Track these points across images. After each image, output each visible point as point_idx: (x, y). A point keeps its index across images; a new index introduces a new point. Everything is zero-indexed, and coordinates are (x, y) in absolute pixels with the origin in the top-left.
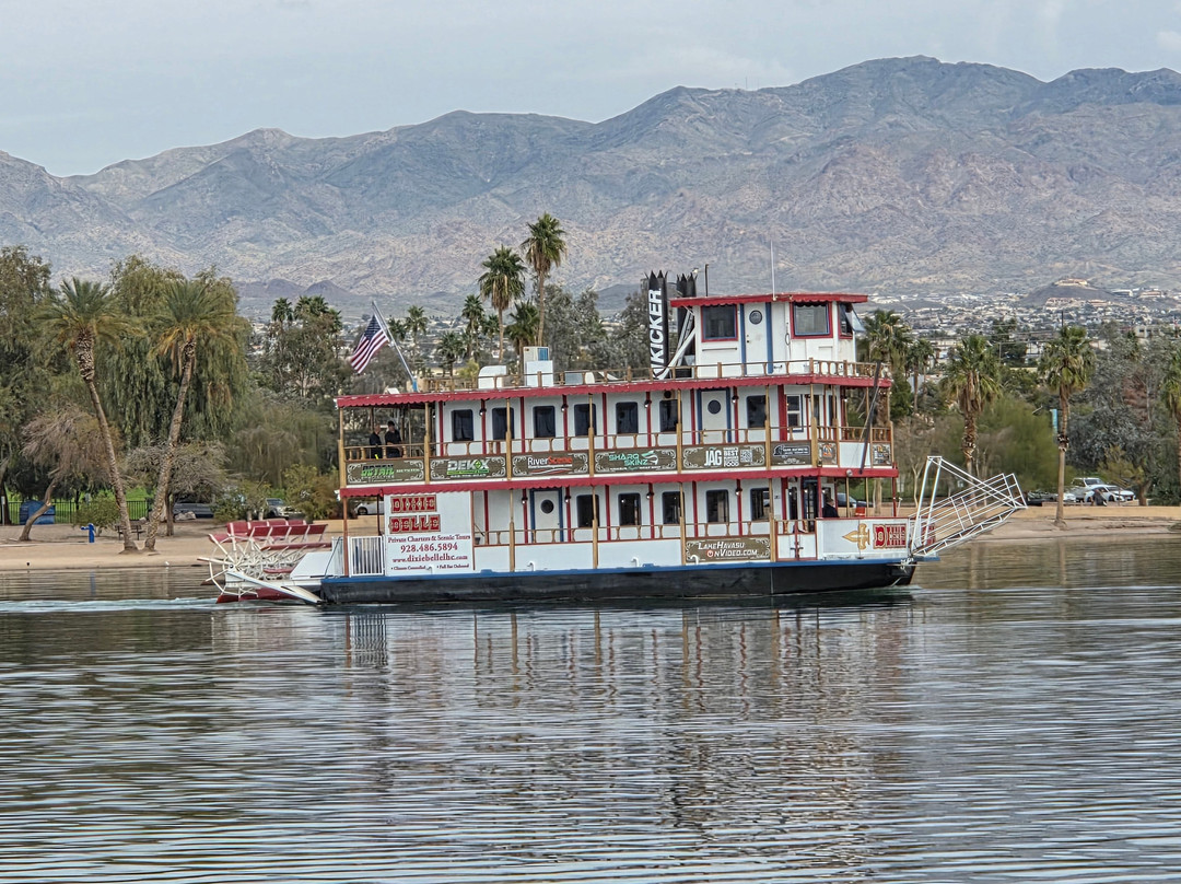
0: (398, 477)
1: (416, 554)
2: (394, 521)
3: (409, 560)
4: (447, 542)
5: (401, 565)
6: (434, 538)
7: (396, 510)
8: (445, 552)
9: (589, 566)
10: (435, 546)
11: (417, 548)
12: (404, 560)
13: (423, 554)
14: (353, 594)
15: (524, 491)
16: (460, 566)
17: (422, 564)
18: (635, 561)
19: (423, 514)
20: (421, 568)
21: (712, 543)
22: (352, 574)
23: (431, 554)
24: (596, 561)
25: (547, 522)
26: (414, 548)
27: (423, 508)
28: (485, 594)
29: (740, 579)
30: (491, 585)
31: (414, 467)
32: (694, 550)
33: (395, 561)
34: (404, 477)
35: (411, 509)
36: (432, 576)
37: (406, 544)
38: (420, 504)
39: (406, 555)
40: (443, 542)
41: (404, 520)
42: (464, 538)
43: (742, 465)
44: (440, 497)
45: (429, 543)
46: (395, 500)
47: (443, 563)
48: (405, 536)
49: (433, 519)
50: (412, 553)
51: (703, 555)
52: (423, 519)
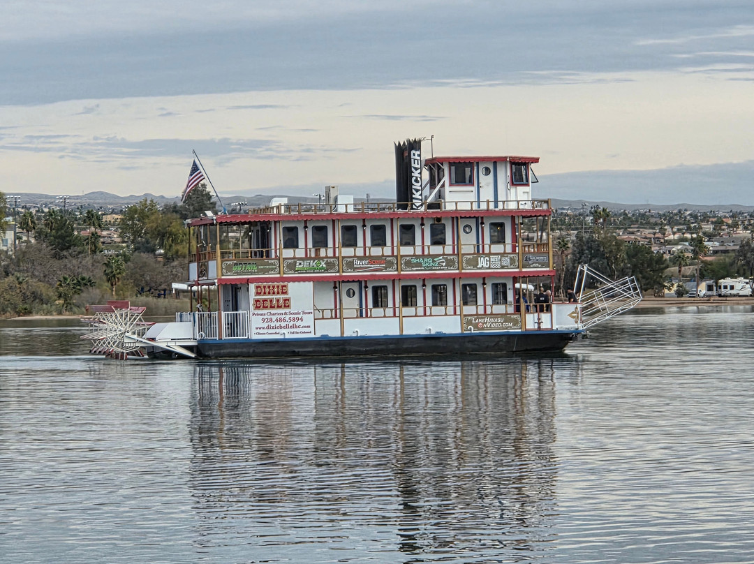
0: (260, 271)
1: (273, 324)
2: (257, 301)
3: (268, 328)
4: (296, 316)
5: (262, 331)
6: (286, 314)
7: (258, 293)
8: (294, 323)
9: (397, 333)
10: (287, 319)
11: (274, 320)
12: (263, 328)
13: (278, 324)
14: (225, 351)
15: (335, 282)
16: (305, 333)
17: (277, 331)
18: (430, 329)
19: (278, 297)
20: (276, 333)
21: (482, 318)
22: (224, 337)
23: (283, 324)
24: (401, 329)
25: (350, 304)
26: (271, 320)
27: (278, 293)
28: (322, 352)
29: (499, 342)
30: (326, 345)
31: (272, 264)
32: (469, 323)
33: (257, 328)
34: (264, 271)
35: (269, 293)
36: (285, 339)
37: (265, 317)
38: (276, 290)
39: (265, 325)
40: (292, 316)
41: (264, 301)
42: (308, 313)
43: (503, 267)
44: (291, 285)
45: (283, 317)
46: (257, 287)
47: (292, 330)
48: (265, 311)
49: (285, 300)
50: (269, 323)
51: (476, 326)
52: (278, 301)
